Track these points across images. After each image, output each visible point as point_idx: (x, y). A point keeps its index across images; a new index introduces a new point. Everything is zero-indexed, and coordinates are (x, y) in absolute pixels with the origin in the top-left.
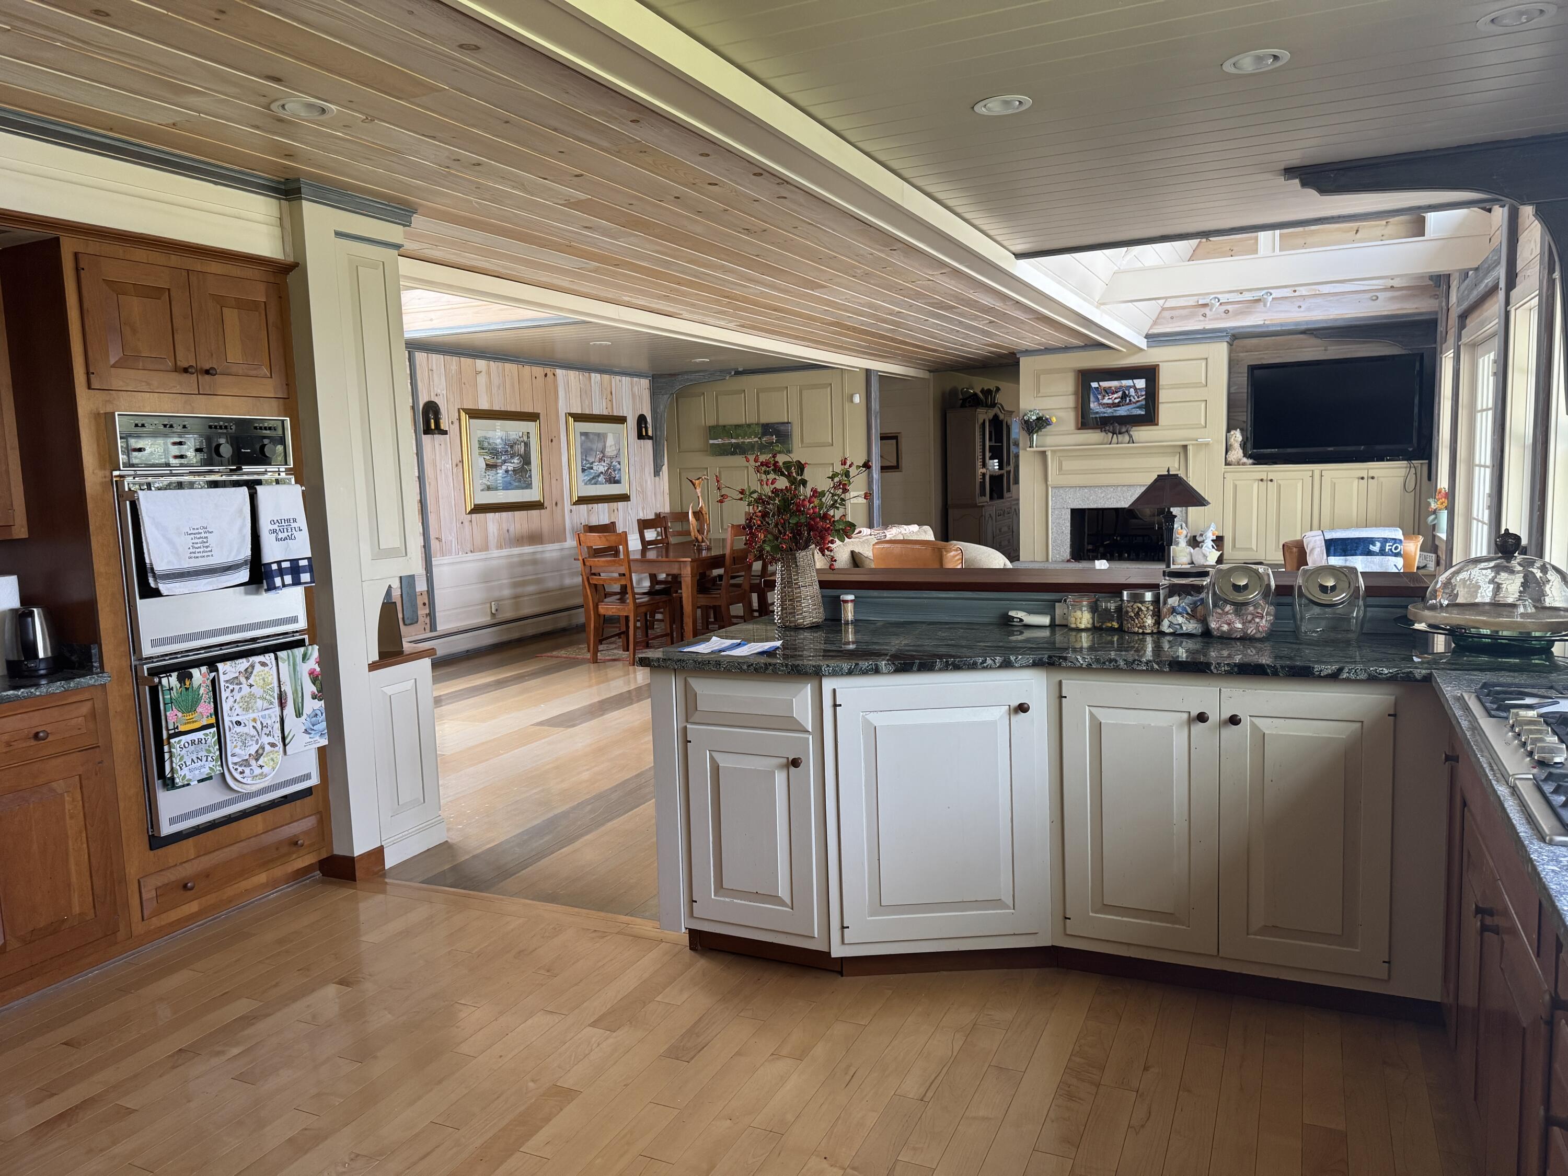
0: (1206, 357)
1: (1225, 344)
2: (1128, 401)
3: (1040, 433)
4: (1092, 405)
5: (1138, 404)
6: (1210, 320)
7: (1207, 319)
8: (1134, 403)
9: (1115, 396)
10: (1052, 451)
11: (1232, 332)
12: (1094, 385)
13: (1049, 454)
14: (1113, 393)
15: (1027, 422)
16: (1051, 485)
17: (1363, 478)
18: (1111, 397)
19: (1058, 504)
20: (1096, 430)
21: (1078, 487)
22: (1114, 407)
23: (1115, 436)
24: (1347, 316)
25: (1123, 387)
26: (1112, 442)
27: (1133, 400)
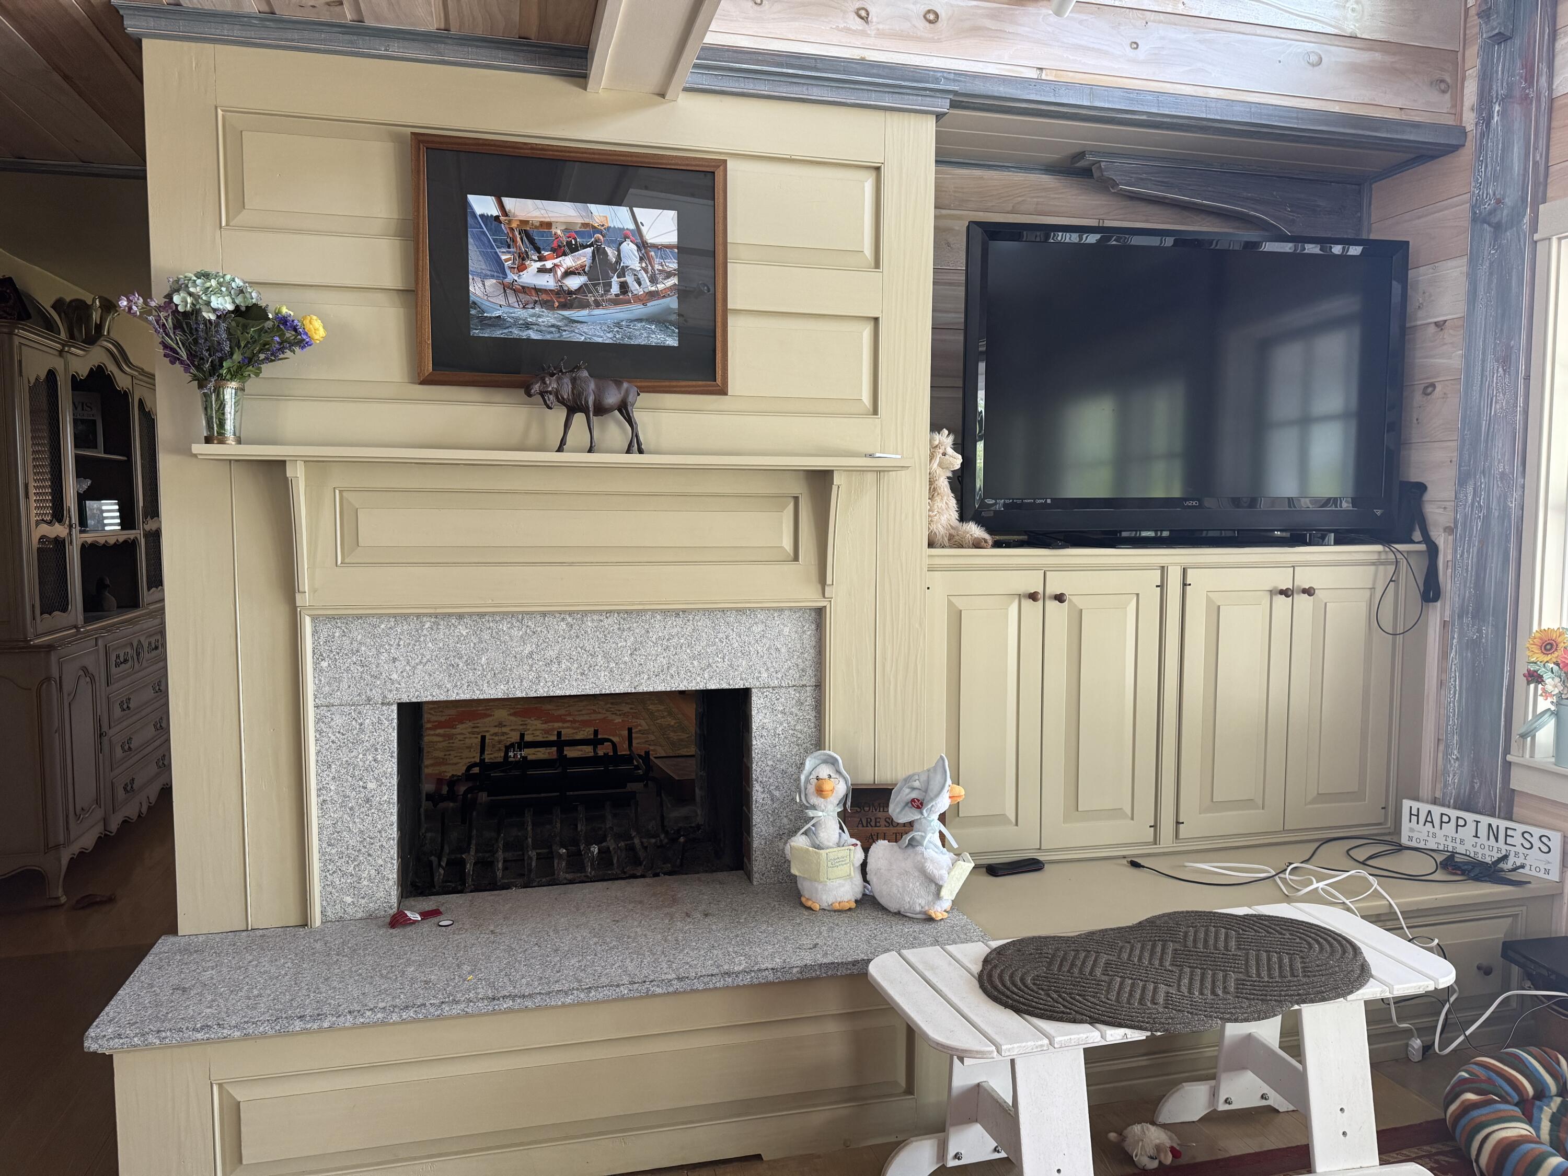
0: (876, 159)
1: (928, 127)
2: (615, 289)
3: (252, 384)
4: (475, 289)
5: (654, 306)
6: (880, 34)
7: (871, 30)
8: (638, 299)
9: (568, 262)
10: (310, 462)
12: (483, 204)
13: (297, 474)
14: (560, 251)
16: (311, 607)
17: (1285, 593)
18: (549, 264)
19: (344, 685)
20: (498, 395)
21: (430, 615)
22: (564, 306)
23: (579, 419)
24: (1254, 99)
25: (596, 230)
26: (563, 442)
27: (633, 286)
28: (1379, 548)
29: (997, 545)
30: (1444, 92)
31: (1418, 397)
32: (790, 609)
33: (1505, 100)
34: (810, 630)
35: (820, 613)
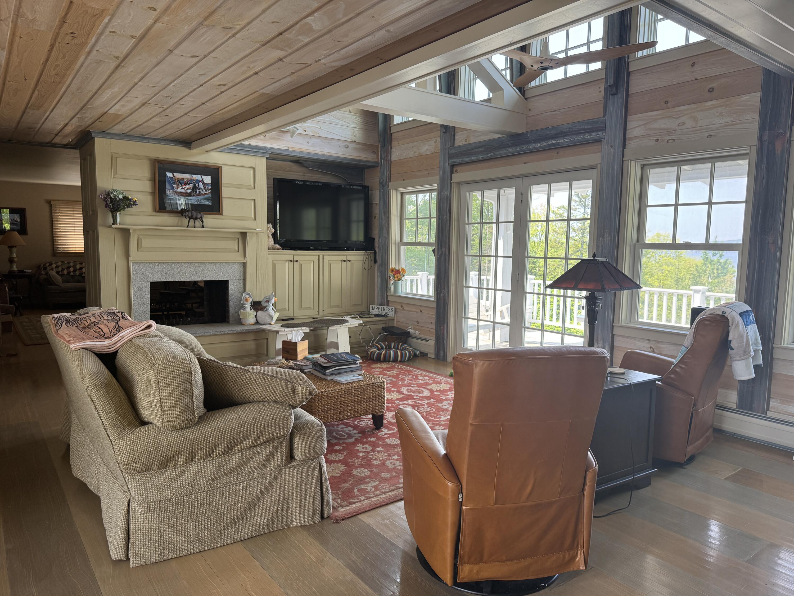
0: (254, 166)
1: (265, 160)
2: (198, 192)
3: (122, 212)
4: (168, 192)
5: (206, 196)
8: (203, 194)
9: (188, 187)
10: (133, 229)
11: (270, 151)
12: (169, 175)
13: (131, 231)
14: (186, 184)
15: (112, 201)
16: (133, 260)
17: (344, 261)
18: (183, 187)
19: (138, 278)
20: (172, 215)
21: (157, 262)
22: (186, 196)
23: (192, 220)
24: (334, 155)
25: (193, 180)
26: (188, 225)
27: (202, 192)
28: (364, 252)
29: (283, 249)
30: (375, 154)
31: (373, 219)
32: (237, 262)
33: (384, 159)
34: (242, 267)
35: (244, 264)
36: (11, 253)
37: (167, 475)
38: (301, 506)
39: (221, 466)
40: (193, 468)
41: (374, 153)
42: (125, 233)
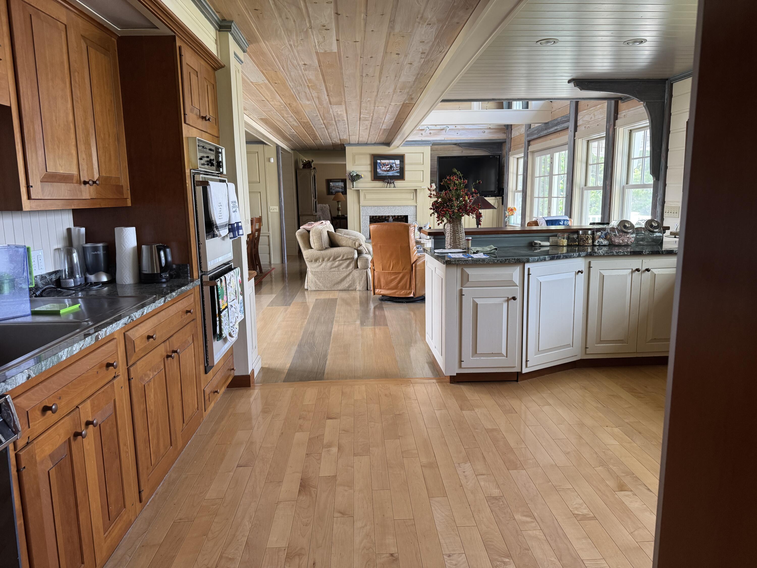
0: (423, 152)
1: (430, 147)
2: (393, 169)
3: (356, 181)
4: (378, 170)
5: (397, 171)
6: (424, 136)
8: (395, 170)
9: (388, 167)
10: (361, 190)
11: (433, 142)
12: (379, 161)
13: (360, 191)
14: (387, 166)
15: (352, 176)
16: (361, 205)
19: (364, 214)
20: (380, 182)
21: (373, 206)
22: (387, 172)
23: (388, 184)
24: (475, 139)
25: (390, 163)
26: (387, 187)
28: (494, 197)
32: (413, 205)
34: (415, 208)
35: (416, 206)
36: (338, 205)
37: (317, 264)
38: (359, 283)
39: (333, 264)
40: (324, 264)
41: (505, 133)
42: (358, 191)
